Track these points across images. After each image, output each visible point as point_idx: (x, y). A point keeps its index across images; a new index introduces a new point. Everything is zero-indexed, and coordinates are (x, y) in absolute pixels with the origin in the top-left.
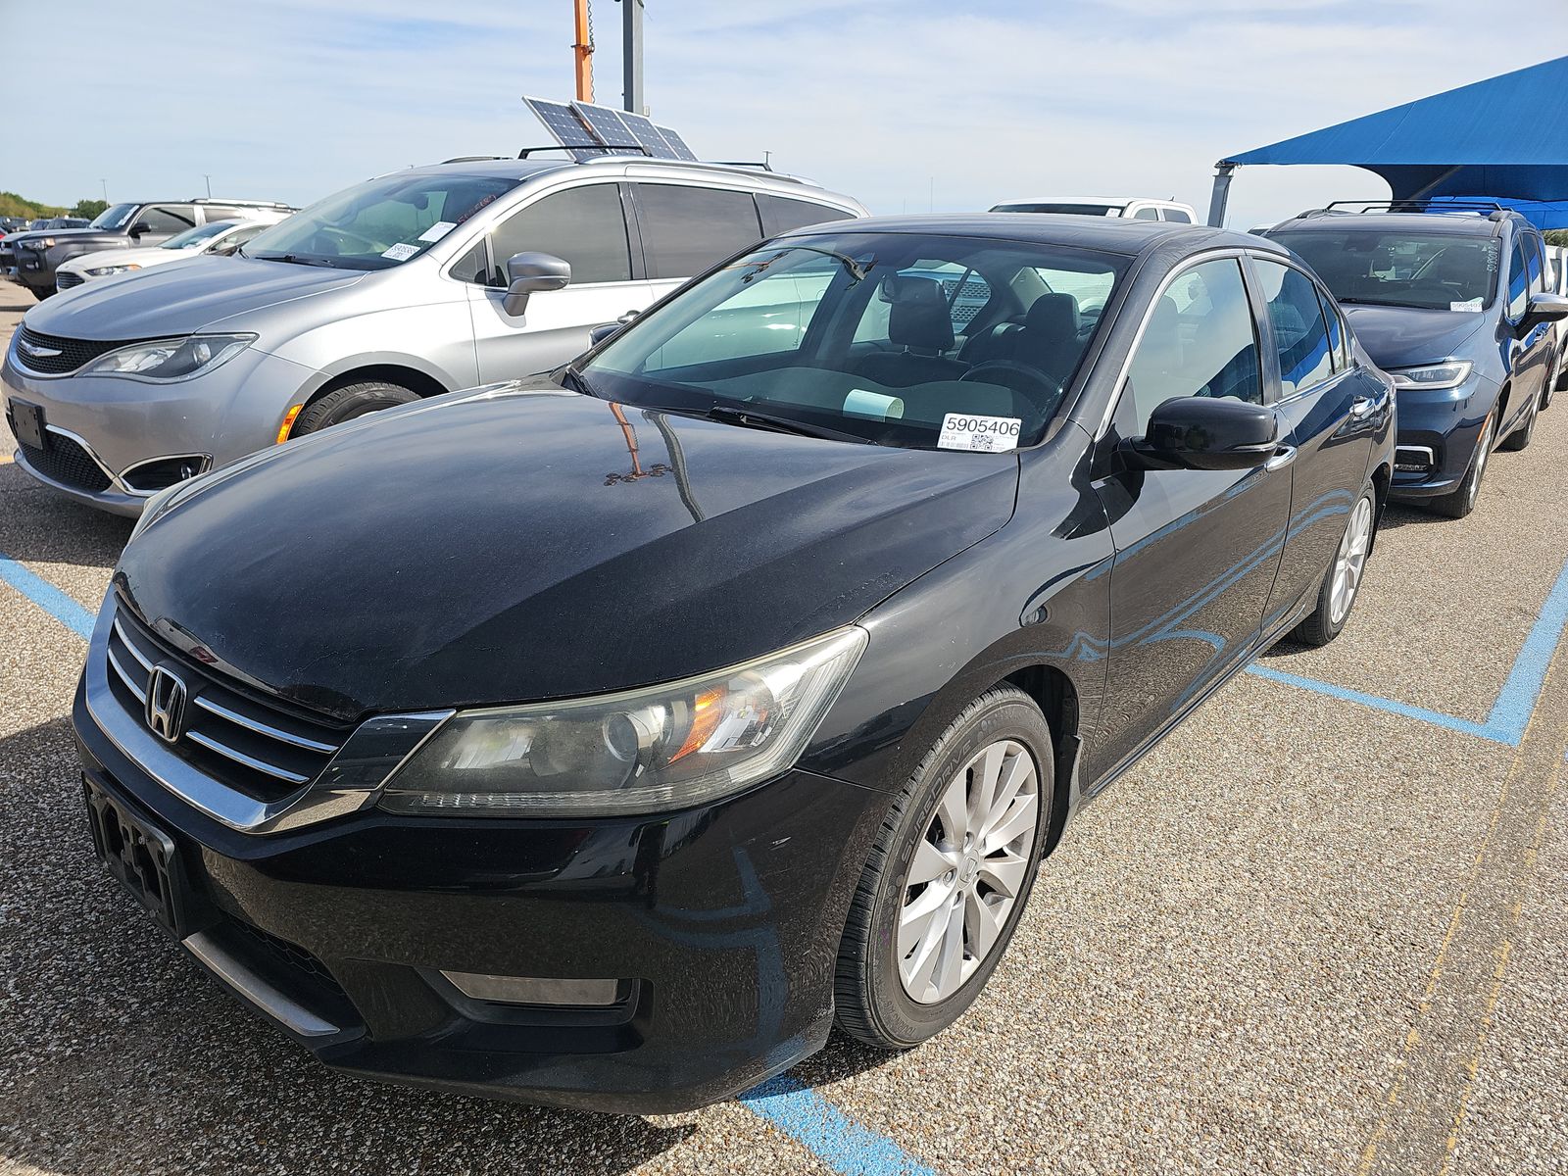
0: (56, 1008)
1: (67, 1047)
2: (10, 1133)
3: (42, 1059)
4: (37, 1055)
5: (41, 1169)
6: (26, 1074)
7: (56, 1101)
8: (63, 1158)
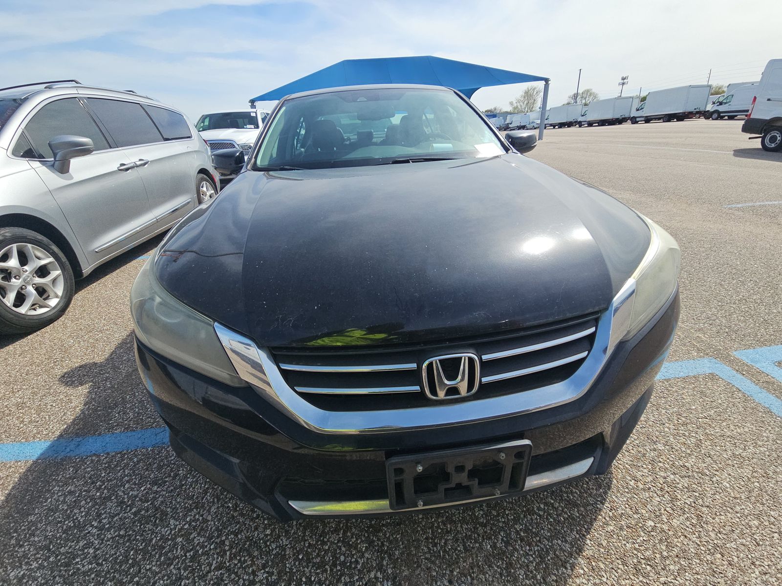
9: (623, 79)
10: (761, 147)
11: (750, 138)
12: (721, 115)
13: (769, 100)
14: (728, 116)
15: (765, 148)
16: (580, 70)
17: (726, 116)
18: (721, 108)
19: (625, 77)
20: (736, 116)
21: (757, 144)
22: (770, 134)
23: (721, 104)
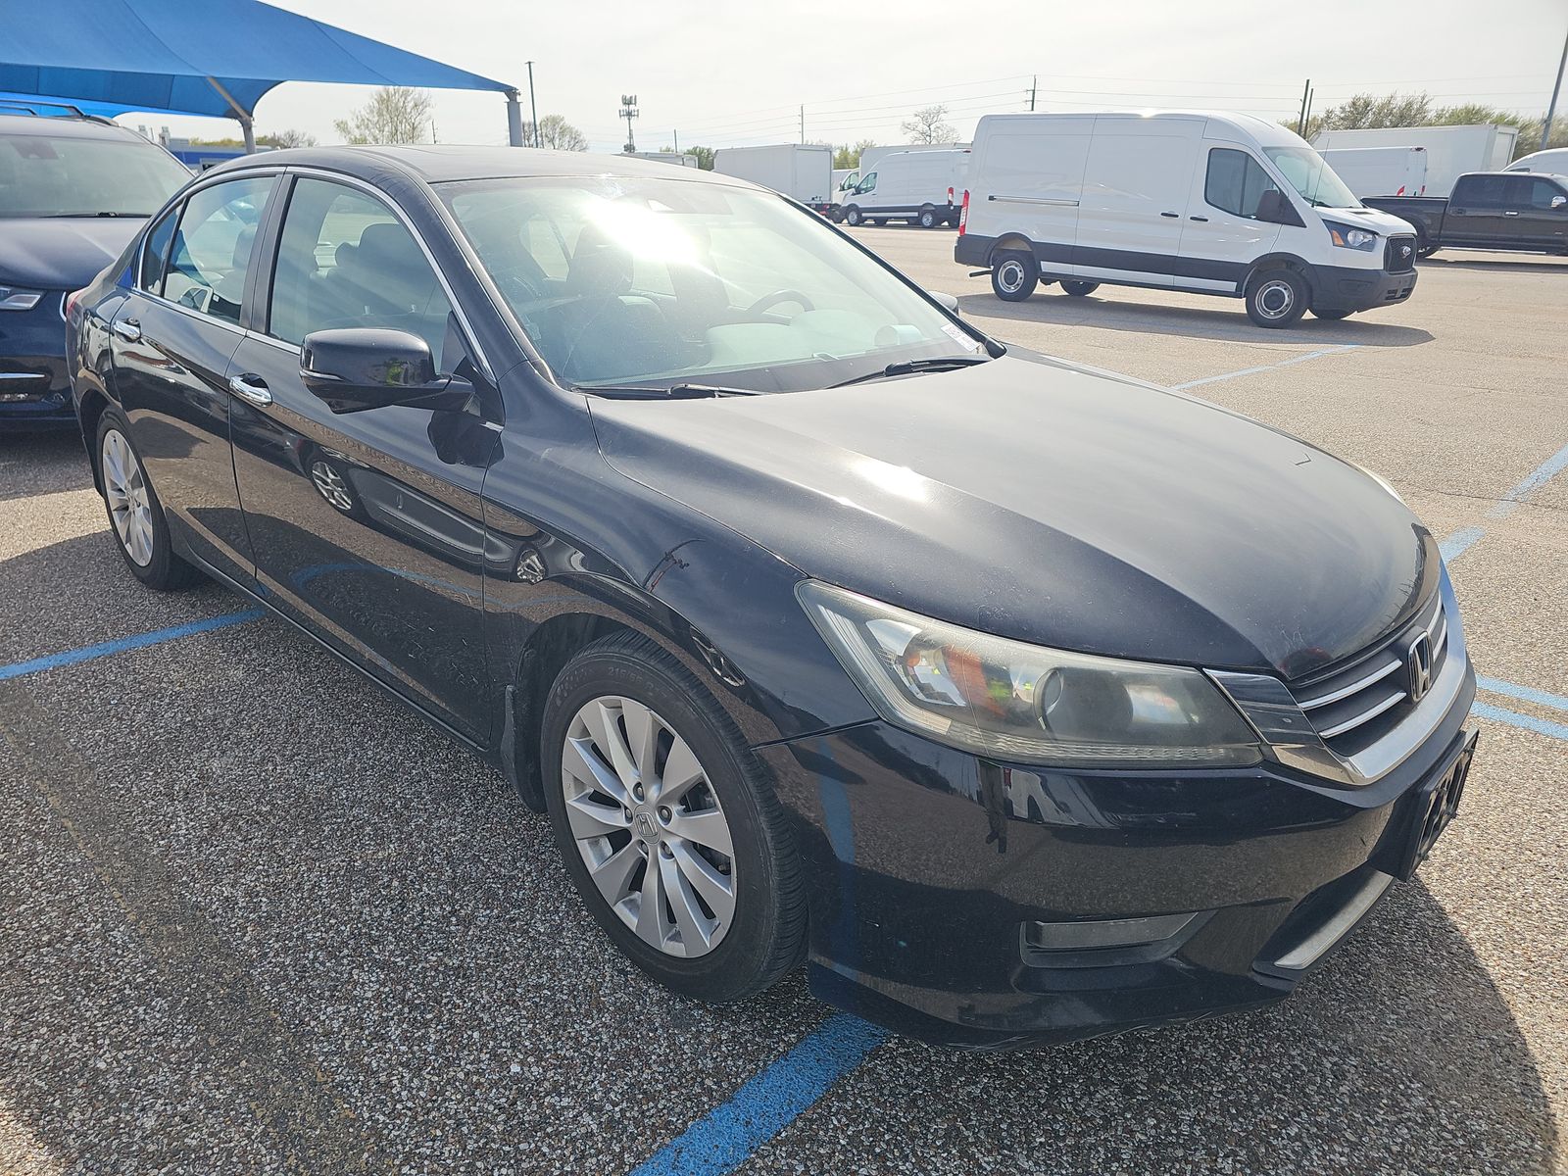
0: (1377, 1124)
1: (1413, 1089)
2: (1518, 1084)
3: (1438, 1102)
4: (1435, 1108)
5: (1525, 1044)
6: (1460, 1106)
7: (1467, 1069)
8: (1508, 1035)
9: (627, 102)
10: (993, 292)
11: (971, 275)
12: (864, 215)
13: (991, 198)
14: (875, 219)
15: (1000, 294)
16: (530, 63)
17: (870, 218)
18: (862, 201)
19: (628, 97)
20: (887, 219)
21: (984, 286)
22: (1005, 267)
23: (858, 191)
